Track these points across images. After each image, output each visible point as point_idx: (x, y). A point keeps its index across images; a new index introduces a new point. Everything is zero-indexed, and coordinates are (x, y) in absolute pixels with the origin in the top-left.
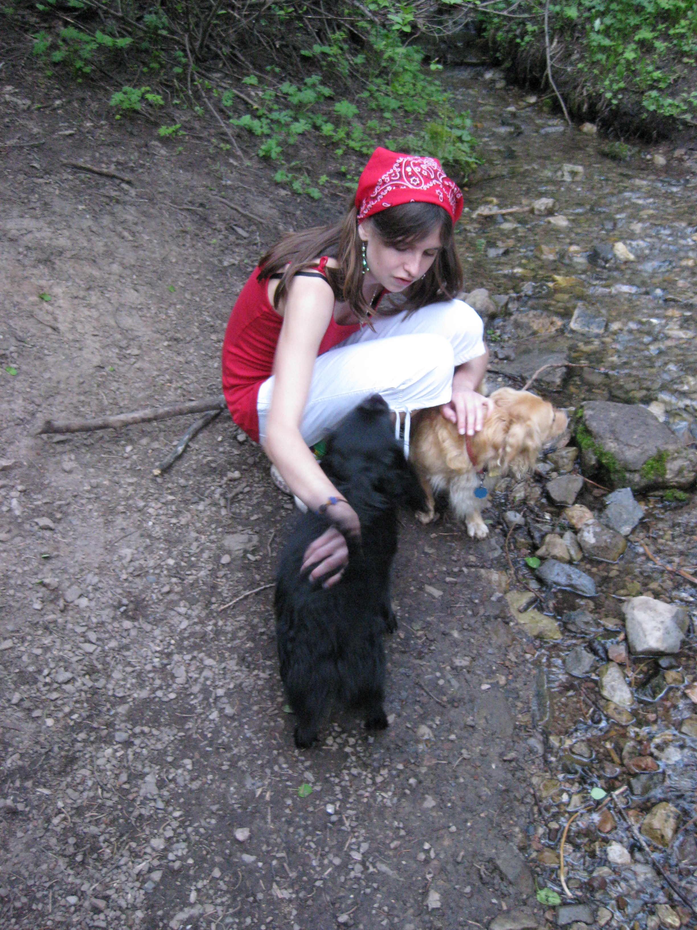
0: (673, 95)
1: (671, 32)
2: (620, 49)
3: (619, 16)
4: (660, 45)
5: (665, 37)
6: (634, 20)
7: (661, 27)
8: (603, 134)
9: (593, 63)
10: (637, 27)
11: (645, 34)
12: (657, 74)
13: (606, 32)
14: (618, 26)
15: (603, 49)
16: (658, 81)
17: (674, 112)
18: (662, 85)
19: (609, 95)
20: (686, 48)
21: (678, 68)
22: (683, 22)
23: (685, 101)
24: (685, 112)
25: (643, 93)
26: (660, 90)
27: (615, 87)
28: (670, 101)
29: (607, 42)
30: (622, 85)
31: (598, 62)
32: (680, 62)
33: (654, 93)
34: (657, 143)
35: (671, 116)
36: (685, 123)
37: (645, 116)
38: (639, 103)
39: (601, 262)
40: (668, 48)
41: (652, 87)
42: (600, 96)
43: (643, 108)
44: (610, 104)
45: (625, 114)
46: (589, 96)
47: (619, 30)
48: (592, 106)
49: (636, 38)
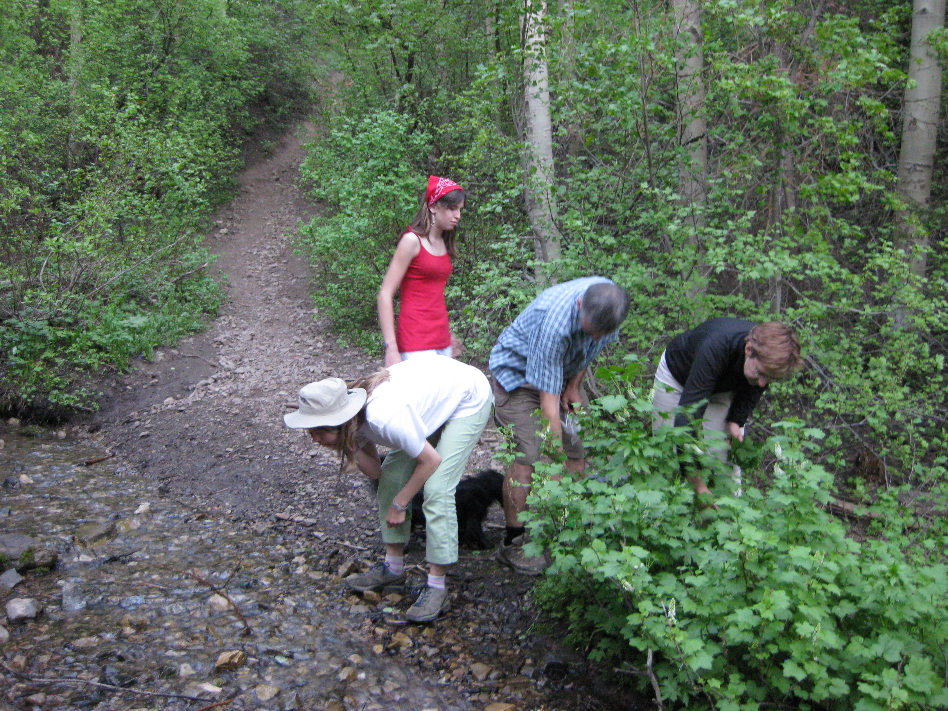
0: (69, 392)
1: (67, 352)
2: (32, 366)
3: (29, 343)
4: (60, 361)
5: (63, 355)
6: (39, 346)
7: (60, 349)
8: (23, 424)
9: (14, 377)
10: (42, 351)
11: (49, 354)
12: (58, 379)
13: (21, 355)
14: (29, 350)
15: (21, 367)
16: (58, 384)
17: (72, 403)
18: (61, 386)
19: (25, 396)
20: (76, 361)
21: (71, 375)
22: (74, 345)
23: (78, 396)
24: (79, 402)
25: (48, 393)
26: (60, 389)
27: (29, 390)
28: (67, 396)
29: (22, 361)
30: (34, 388)
31: (16, 376)
32: (73, 370)
33: (56, 392)
34: (61, 425)
35: (69, 406)
36: (78, 409)
37: (51, 407)
38: (46, 399)
39: (10, 485)
40: (65, 363)
41: (54, 388)
42: (19, 398)
43: (49, 403)
44: (26, 402)
45: (38, 408)
46: (12, 399)
47: (31, 353)
48: (14, 406)
49: (42, 357)
